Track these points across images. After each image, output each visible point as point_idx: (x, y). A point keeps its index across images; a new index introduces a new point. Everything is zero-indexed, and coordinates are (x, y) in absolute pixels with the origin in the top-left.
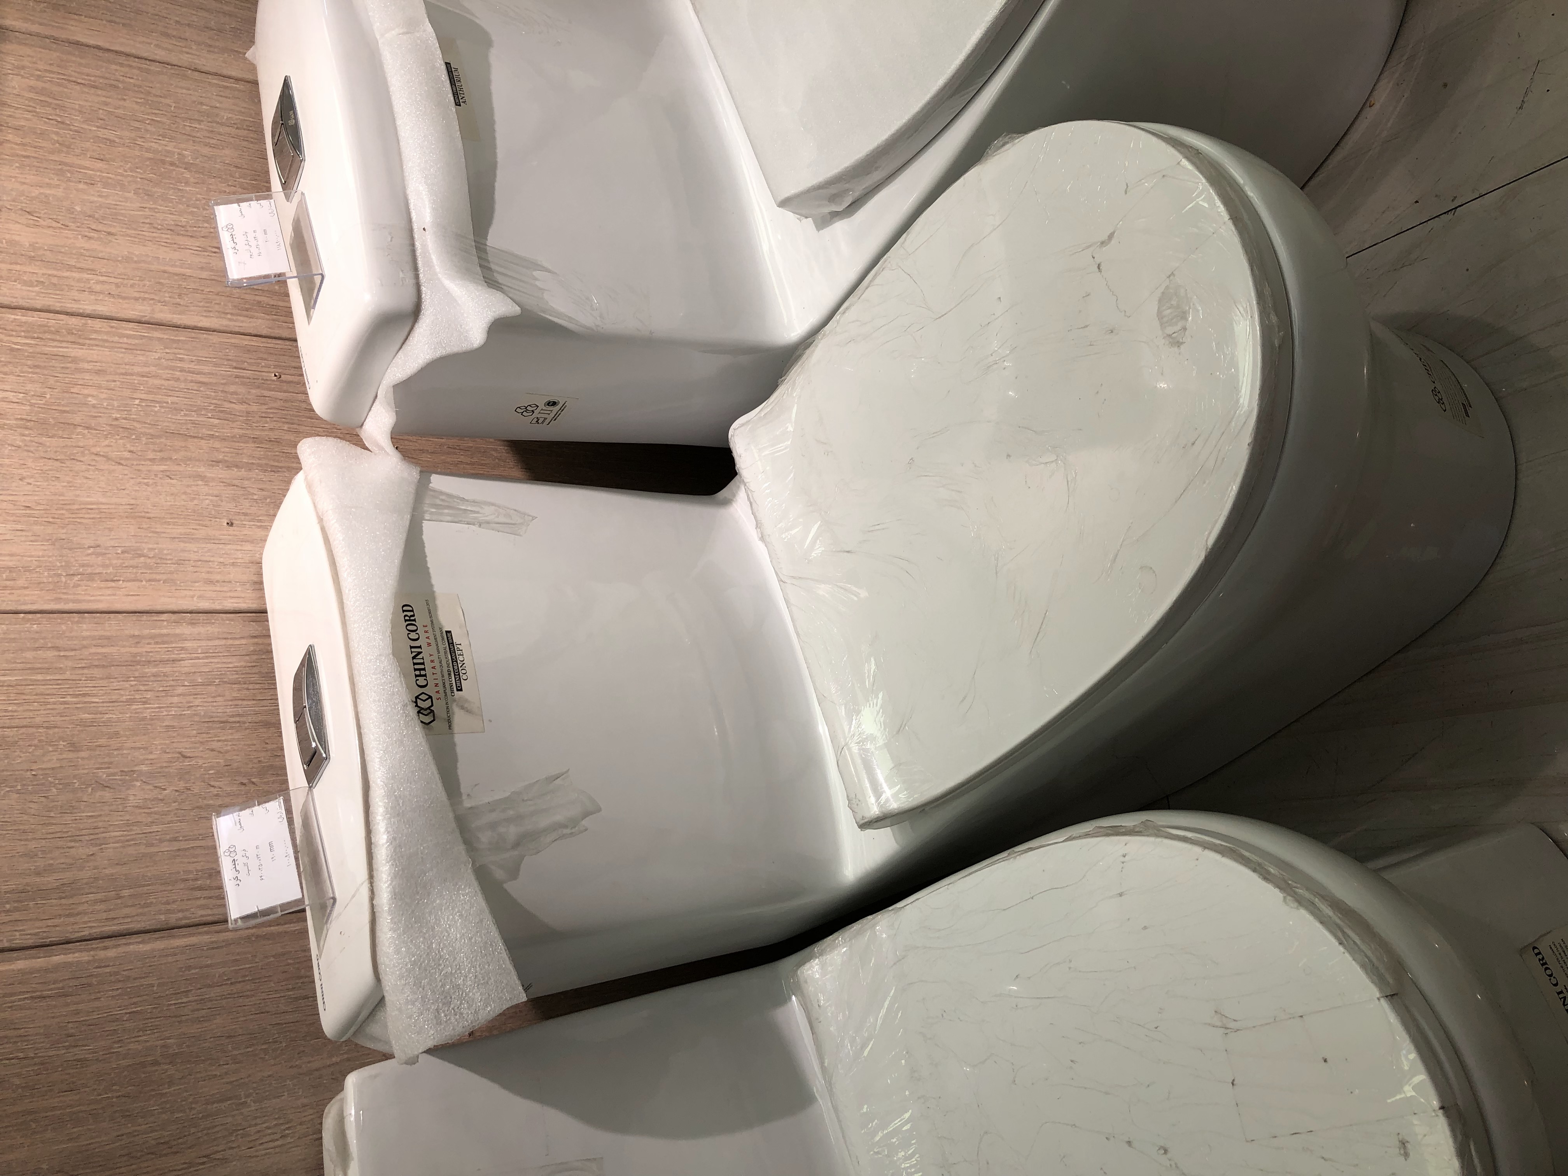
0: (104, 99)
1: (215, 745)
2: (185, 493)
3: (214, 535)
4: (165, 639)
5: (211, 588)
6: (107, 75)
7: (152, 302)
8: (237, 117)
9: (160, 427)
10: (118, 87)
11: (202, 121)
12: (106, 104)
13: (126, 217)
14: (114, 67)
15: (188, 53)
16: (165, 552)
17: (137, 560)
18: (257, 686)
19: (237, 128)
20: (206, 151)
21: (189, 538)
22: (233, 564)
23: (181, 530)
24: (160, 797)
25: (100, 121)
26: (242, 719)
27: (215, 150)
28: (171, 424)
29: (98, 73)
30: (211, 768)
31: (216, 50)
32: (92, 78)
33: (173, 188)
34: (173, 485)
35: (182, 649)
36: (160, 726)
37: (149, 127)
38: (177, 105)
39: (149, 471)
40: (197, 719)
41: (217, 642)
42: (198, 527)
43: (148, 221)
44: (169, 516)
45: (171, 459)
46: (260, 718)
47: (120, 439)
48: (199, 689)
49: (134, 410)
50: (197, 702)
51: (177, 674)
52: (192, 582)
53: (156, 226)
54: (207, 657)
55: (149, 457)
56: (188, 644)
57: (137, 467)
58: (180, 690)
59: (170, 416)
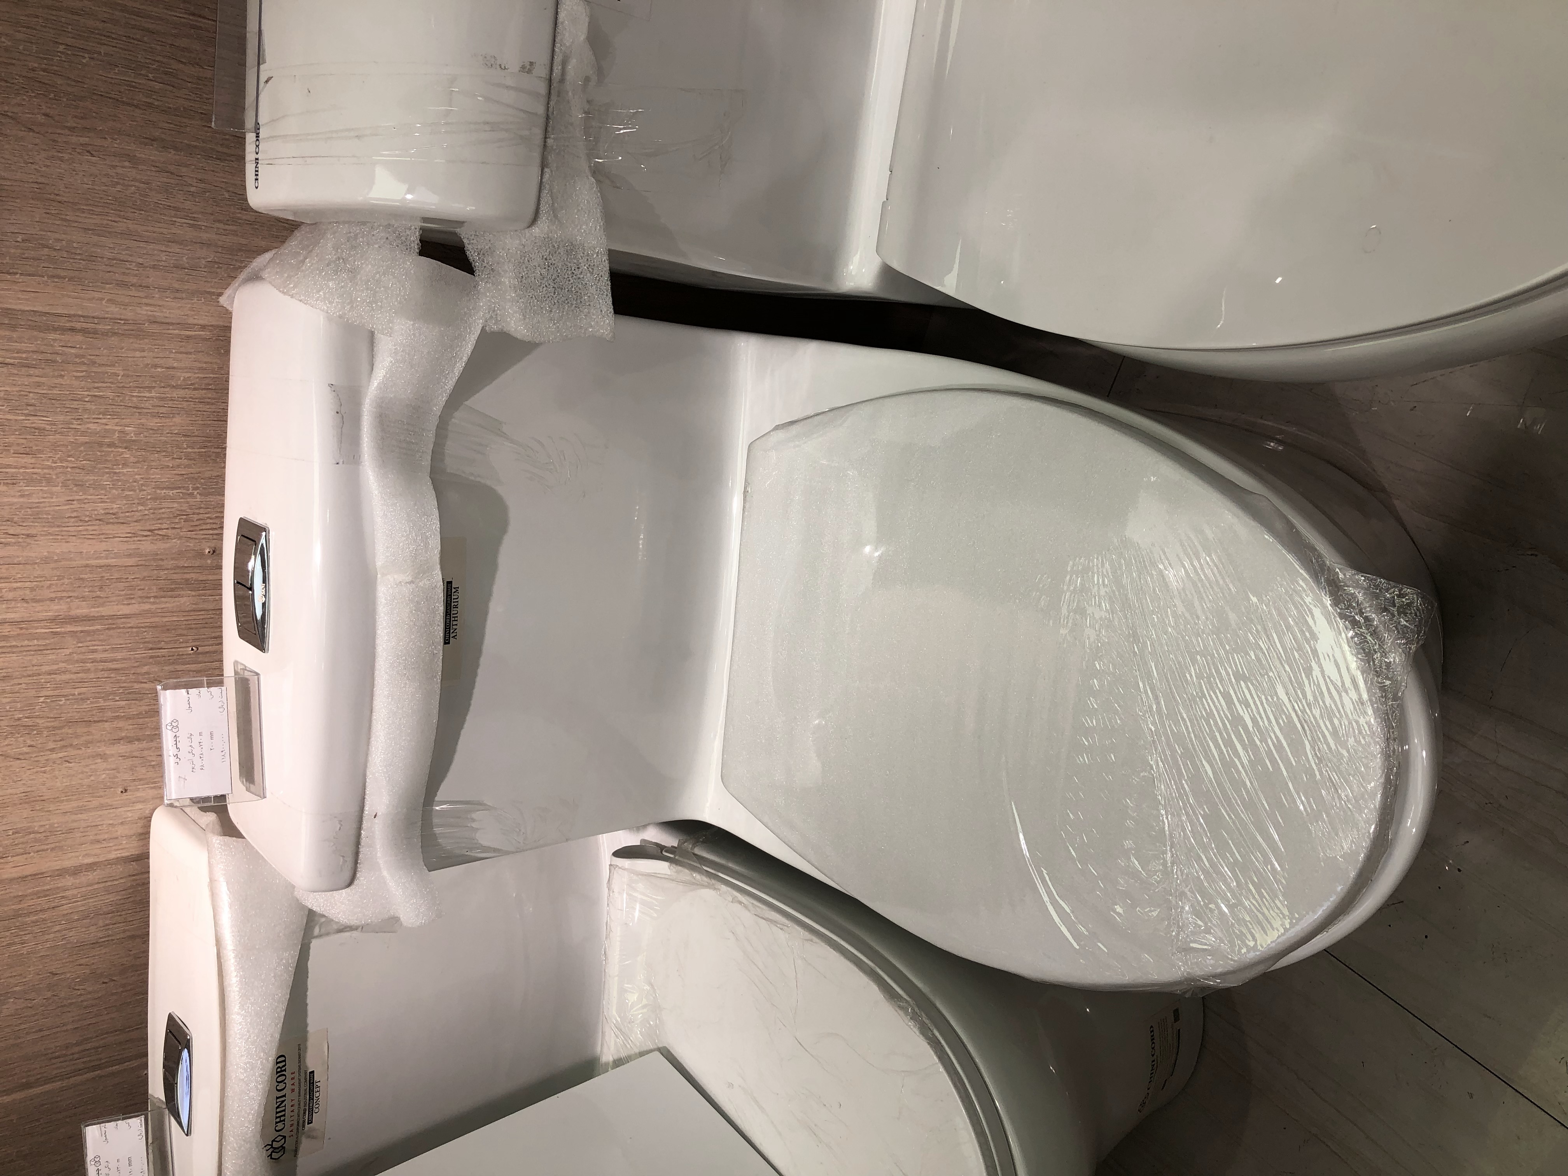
0: (37, 379)
1: (83, 961)
2: (82, 773)
3: (107, 803)
4: (48, 893)
5: (97, 847)
6: (42, 348)
7: (69, 600)
8: (197, 375)
9: (63, 719)
10: (55, 361)
11: (154, 387)
12: (39, 385)
13: (49, 514)
14: (52, 336)
15: (147, 305)
16: (56, 825)
17: (27, 838)
18: (130, 911)
19: (195, 389)
20: (153, 423)
21: (81, 810)
22: (122, 823)
23: (74, 804)
24: (29, 1005)
25: (29, 408)
26: (110, 938)
27: (164, 420)
28: (75, 714)
29: (32, 347)
30: (78, 977)
31: (184, 295)
32: (24, 355)
33: (107, 473)
34: (70, 768)
35: (63, 897)
36: (36, 958)
37: (88, 406)
38: (126, 372)
39: (47, 760)
40: (69, 946)
41: (96, 886)
42: (92, 799)
43: (75, 514)
44: (63, 795)
45: (71, 745)
46: (128, 934)
47: (21, 737)
48: (75, 924)
49: (37, 707)
50: (71, 934)
51: (55, 917)
52: (80, 845)
53: (83, 518)
54: (85, 900)
55: (49, 748)
56: (67, 893)
57: (36, 759)
58: (58, 928)
59: (75, 706)
